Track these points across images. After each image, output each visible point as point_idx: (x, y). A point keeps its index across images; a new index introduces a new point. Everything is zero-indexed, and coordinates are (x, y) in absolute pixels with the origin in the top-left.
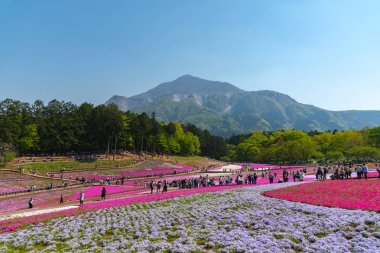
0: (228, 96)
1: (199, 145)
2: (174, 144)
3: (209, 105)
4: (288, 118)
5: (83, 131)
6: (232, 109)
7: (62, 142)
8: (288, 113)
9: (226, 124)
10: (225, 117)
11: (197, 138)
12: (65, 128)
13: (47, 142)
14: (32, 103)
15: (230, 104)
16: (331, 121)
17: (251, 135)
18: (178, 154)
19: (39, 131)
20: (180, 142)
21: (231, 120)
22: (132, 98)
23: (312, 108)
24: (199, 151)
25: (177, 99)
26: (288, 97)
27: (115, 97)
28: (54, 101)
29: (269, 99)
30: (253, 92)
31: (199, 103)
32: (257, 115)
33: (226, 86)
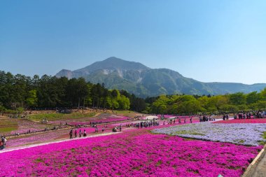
0: (140, 71)
1: (129, 104)
2: (115, 102)
3: (128, 77)
4: (177, 86)
5: (64, 95)
6: (142, 80)
7: (51, 102)
8: (178, 84)
9: (139, 90)
10: (138, 85)
11: (128, 99)
12: (53, 93)
13: (42, 102)
14: (32, 77)
15: (141, 76)
16: (204, 88)
17: (159, 97)
18: (118, 109)
19: (38, 94)
20: (118, 101)
21: (142, 87)
22: (74, 72)
23: (192, 80)
24: (129, 107)
25: (106, 73)
26: (177, 73)
27: (63, 71)
28: (45, 76)
29: (165, 74)
30: (156, 70)
31: (121, 76)
32: (159, 84)
33: (138, 65)
